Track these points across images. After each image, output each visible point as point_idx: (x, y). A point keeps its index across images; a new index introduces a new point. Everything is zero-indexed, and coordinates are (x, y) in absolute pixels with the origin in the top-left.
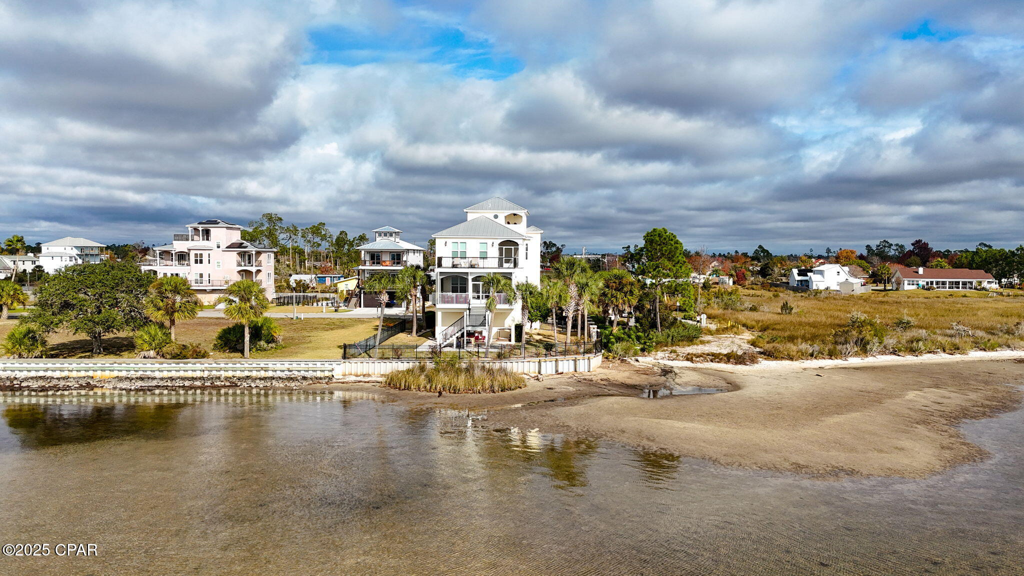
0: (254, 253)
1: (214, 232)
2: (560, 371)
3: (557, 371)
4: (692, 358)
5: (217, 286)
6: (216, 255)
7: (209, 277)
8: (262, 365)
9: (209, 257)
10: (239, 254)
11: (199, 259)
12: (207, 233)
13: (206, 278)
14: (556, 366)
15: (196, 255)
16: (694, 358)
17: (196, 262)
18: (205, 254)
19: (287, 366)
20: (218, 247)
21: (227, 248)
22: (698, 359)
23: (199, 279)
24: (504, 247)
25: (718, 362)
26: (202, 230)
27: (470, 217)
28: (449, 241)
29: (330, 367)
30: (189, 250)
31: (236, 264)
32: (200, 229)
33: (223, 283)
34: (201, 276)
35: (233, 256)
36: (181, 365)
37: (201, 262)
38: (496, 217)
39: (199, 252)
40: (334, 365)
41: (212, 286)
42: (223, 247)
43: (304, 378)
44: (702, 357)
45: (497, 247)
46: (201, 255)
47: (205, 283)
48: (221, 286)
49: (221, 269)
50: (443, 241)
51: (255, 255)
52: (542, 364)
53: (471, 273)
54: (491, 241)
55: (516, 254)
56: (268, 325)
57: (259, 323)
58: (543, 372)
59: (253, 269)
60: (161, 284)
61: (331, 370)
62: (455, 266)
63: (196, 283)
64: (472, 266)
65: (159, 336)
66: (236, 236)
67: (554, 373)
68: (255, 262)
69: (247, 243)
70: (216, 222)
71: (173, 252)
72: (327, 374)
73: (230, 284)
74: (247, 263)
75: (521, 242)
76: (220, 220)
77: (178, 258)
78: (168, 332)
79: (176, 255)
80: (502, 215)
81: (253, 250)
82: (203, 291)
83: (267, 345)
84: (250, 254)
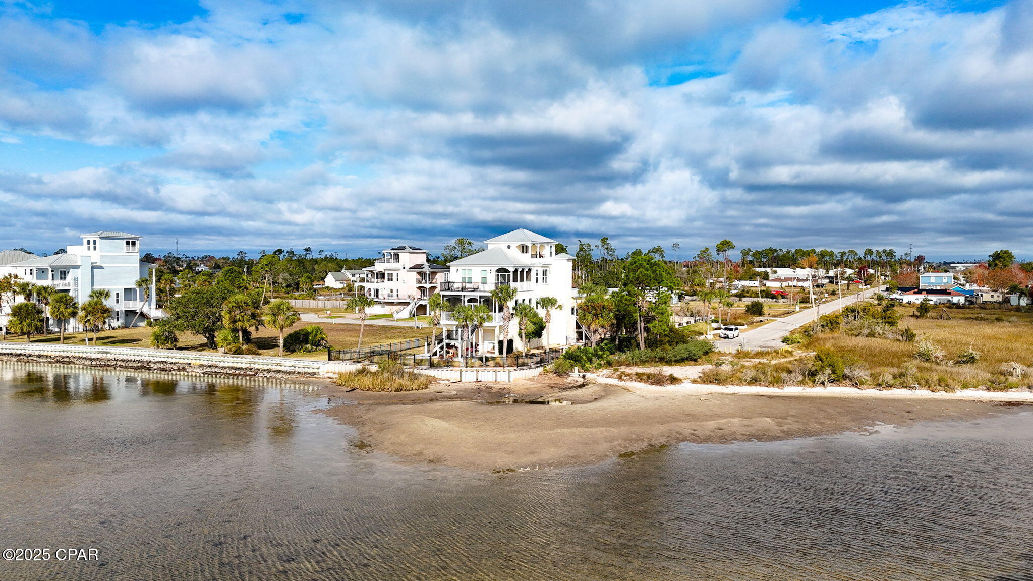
0: (428, 273)
1: (402, 256)
2: (479, 380)
5: (402, 299)
6: (403, 274)
7: (398, 292)
8: (278, 362)
9: (398, 276)
10: (419, 273)
11: (390, 277)
12: (397, 257)
13: (395, 293)
14: (477, 375)
15: (389, 274)
16: (623, 377)
17: (389, 280)
18: (395, 273)
19: (292, 363)
20: (404, 268)
21: (410, 268)
22: (625, 378)
23: (390, 293)
24: (500, 274)
25: (639, 382)
26: (394, 255)
27: (490, 247)
28: (460, 269)
29: (318, 366)
30: (385, 270)
31: (415, 281)
32: (392, 254)
33: (406, 297)
34: (392, 291)
35: (414, 276)
36: (235, 359)
37: (392, 280)
38: (509, 247)
39: (390, 272)
40: (320, 365)
41: (399, 299)
42: (407, 268)
43: (299, 373)
45: (494, 273)
46: (392, 274)
47: (395, 297)
48: (404, 299)
49: (405, 285)
50: (456, 268)
51: (429, 274)
52: (463, 373)
53: (464, 296)
54: (490, 268)
55: (509, 280)
56: (314, 333)
57: (309, 331)
58: (463, 380)
59: (428, 286)
60: (230, 302)
61: (318, 368)
62: (463, 290)
63: (389, 296)
64: (474, 290)
65: (229, 338)
66: (421, 259)
67: (475, 380)
68: (429, 281)
69: (427, 264)
70: (404, 248)
71: (375, 272)
72: (315, 371)
73: (411, 297)
74: (424, 281)
75: (512, 270)
76: (407, 247)
77: (380, 276)
78: (237, 335)
79: (377, 274)
80: (514, 245)
81: (427, 270)
82: (392, 303)
83: (315, 348)
84: (425, 274)
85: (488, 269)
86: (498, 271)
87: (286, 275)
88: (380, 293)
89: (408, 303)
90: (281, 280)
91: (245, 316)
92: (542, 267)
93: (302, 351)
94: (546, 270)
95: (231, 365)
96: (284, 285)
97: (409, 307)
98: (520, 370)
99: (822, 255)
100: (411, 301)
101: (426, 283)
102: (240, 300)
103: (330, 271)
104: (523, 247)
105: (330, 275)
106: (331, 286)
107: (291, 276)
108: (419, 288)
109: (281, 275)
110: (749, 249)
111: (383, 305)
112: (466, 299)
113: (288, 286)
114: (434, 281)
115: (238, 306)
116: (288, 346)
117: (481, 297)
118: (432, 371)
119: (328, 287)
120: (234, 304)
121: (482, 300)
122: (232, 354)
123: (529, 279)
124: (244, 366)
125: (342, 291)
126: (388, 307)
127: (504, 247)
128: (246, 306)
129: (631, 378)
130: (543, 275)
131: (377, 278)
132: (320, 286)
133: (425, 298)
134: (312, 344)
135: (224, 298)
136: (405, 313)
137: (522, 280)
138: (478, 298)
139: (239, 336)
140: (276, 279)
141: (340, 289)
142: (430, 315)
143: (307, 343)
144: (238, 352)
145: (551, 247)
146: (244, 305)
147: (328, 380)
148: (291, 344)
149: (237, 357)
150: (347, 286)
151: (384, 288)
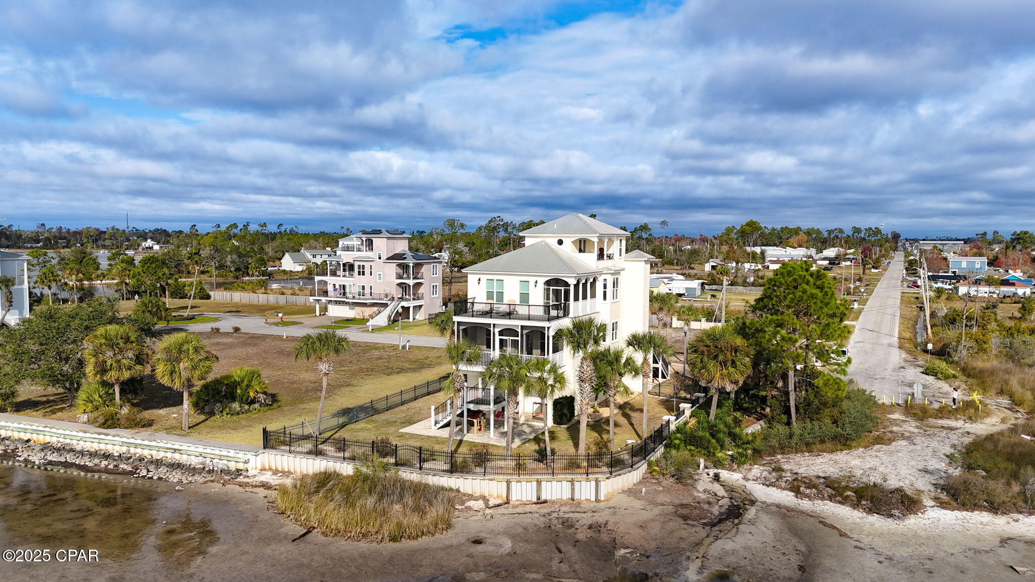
0: (411, 265)
1: (377, 242)
2: (543, 498)
3: (539, 498)
4: (799, 487)
5: (377, 299)
6: (378, 266)
7: (371, 289)
9: (371, 269)
10: (399, 265)
11: (361, 270)
12: (370, 243)
13: (367, 291)
14: (539, 490)
15: (359, 266)
17: (359, 274)
18: (367, 265)
20: (380, 258)
21: (387, 259)
22: (808, 491)
23: (361, 291)
24: (551, 288)
26: (366, 240)
27: (528, 242)
28: (484, 278)
29: (246, 458)
30: (354, 261)
32: (364, 239)
33: (382, 296)
34: (363, 287)
35: (392, 269)
36: (103, 436)
37: (363, 274)
38: (560, 242)
39: (361, 264)
40: (249, 456)
41: (374, 299)
42: (384, 257)
43: (211, 472)
44: (816, 488)
45: (541, 286)
46: (363, 266)
47: (367, 296)
48: (380, 299)
49: (381, 281)
50: (477, 277)
51: (413, 267)
52: (514, 485)
53: (494, 325)
54: (534, 279)
55: (567, 298)
56: (246, 382)
57: (237, 379)
58: (514, 498)
59: (411, 282)
60: (96, 336)
61: (246, 462)
62: (489, 313)
63: (359, 295)
64: (509, 315)
65: (96, 397)
66: (402, 246)
67: (535, 500)
68: (413, 275)
69: (409, 254)
70: (379, 232)
71: (341, 263)
72: (241, 466)
73: (390, 297)
74: (405, 276)
75: (572, 282)
76: (383, 230)
77: (347, 268)
78: (111, 392)
79: (344, 265)
80: (568, 242)
81: (411, 262)
82: (364, 305)
83: (247, 407)
84: (407, 266)
85: (532, 280)
86: (548, 283)
87: (235, 257)
88: (347, 290)
89: (385, 305)
90: (229, 263)
91: (124, 361)
92: (612, 274)
93: (224, 413)
94: (617, 279)
95: (95, 447)
96: (232, 269)
97: (386, 312)
98: (616, 476)
99: (809, 233)
100: (389, 302)
101: (409, 278)
102: (113, 333)
103: (288, 252)
104: (580, 241)
105: (287, 256)
106: (288, 269)
107: (240, 258)
108: (400, 285)
109: (229, 257)
110: (733, 227)
111: (352, 307)
112: (497, 330)
113: (238, 269)
114: (419, 276)
115: (111, 343)
116: (202, 405)
117: (523, 327)
118: (453, 479)
119: (284, 270)
120: (103, 341)
121: (525, 332)
122: (100, 427)
123: (593, 296)
124: (116, 450)
125: (301, 275)
126: (358, 309)
127: (553, 242)
128: (125, 343)
129: (820, 492)
130: (614, 287)
131: (344, 270)
132: (276, 268)
133: (407, 297)
134: (241, 402)
135: (87, 328)
136: (382, 319)
137: (585, 297)
138: (519, 330)
139: (114, 393)
140: (223, 262)
141: (298, 272)
142: (414, 319)
143: (234, 399)
144: (110, 422)
145: (621, 240)
146: (121, 342)
147: (262, 492)
148: (208, 401)
149: (106, 435)
150: (307, 269)
151: (353, 283)
